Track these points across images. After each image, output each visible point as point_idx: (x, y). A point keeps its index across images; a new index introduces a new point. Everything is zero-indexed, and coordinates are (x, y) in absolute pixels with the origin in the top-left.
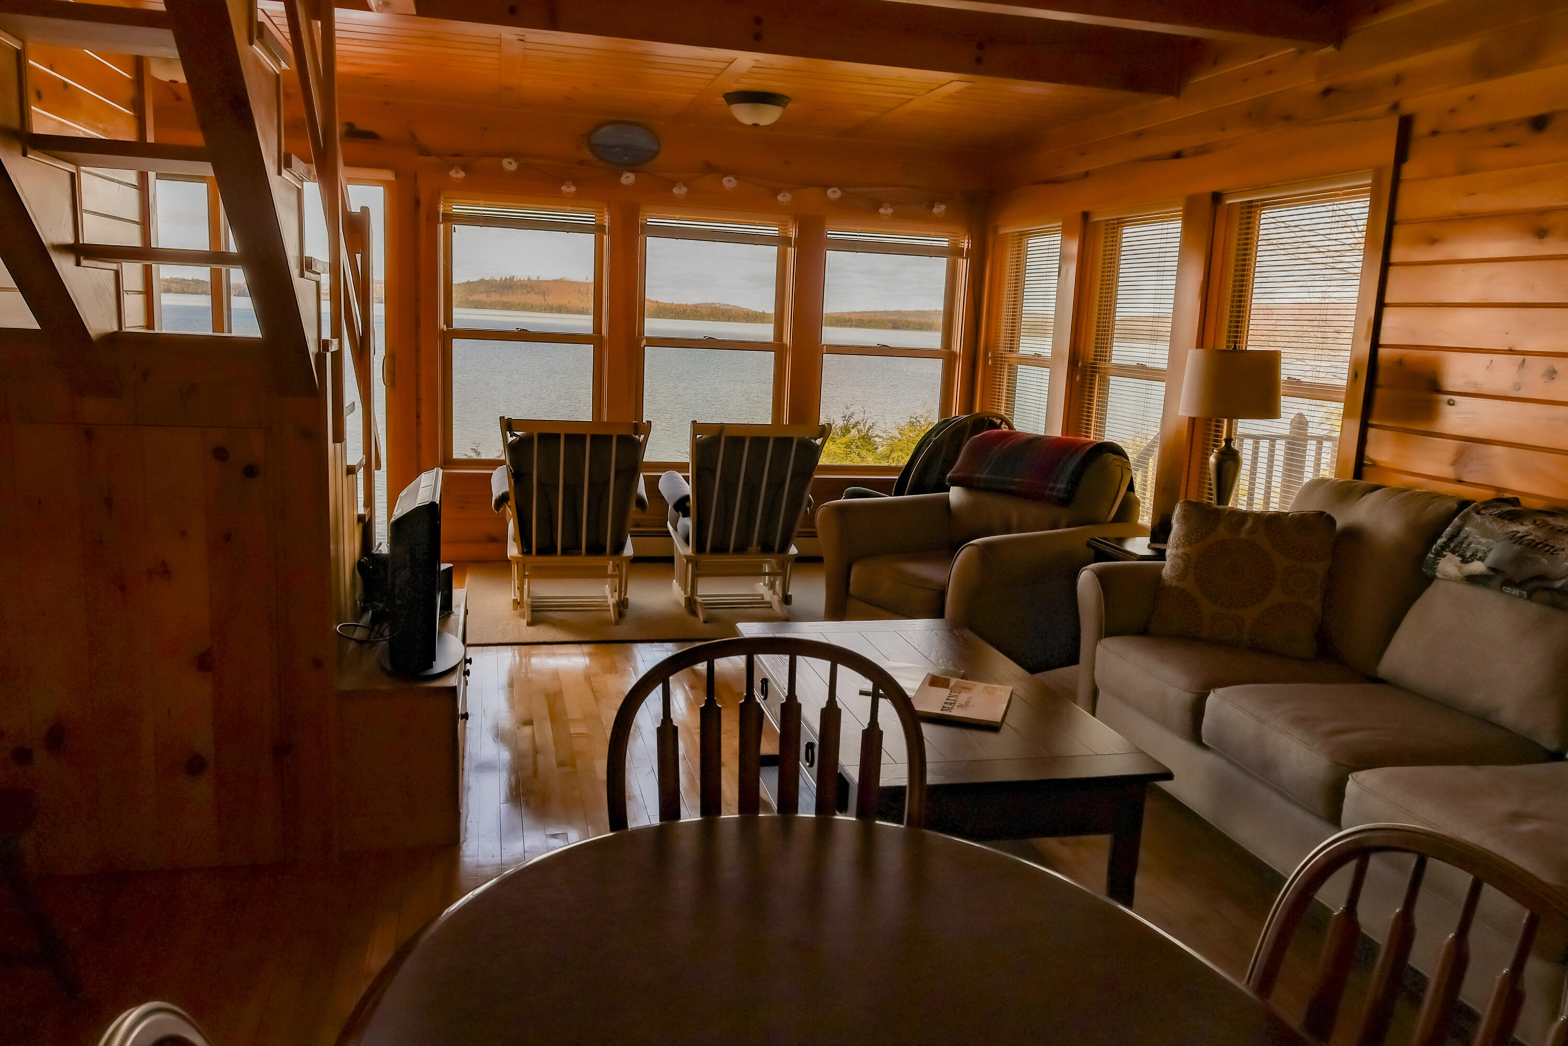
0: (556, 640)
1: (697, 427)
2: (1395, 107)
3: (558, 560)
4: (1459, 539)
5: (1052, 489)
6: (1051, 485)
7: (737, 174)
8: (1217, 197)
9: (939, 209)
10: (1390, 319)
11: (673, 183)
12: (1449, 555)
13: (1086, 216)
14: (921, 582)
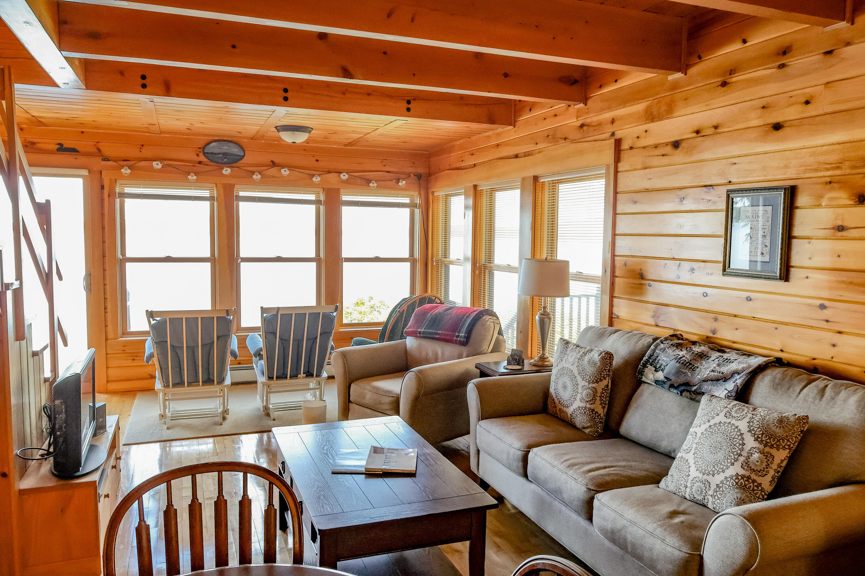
0: (183, 437)
1: (263, 310)
2: (613, 134)
3: (185, 389)
4: (653, 357)
5: (458, 336)
6: (457, 334)
7: (290, 167)
8: (536, 178)
9: (402, 184)
10: (620, 242)
11: (253, 173)
12: (650, 366)
13: (475, 187)
14: (387, 393)
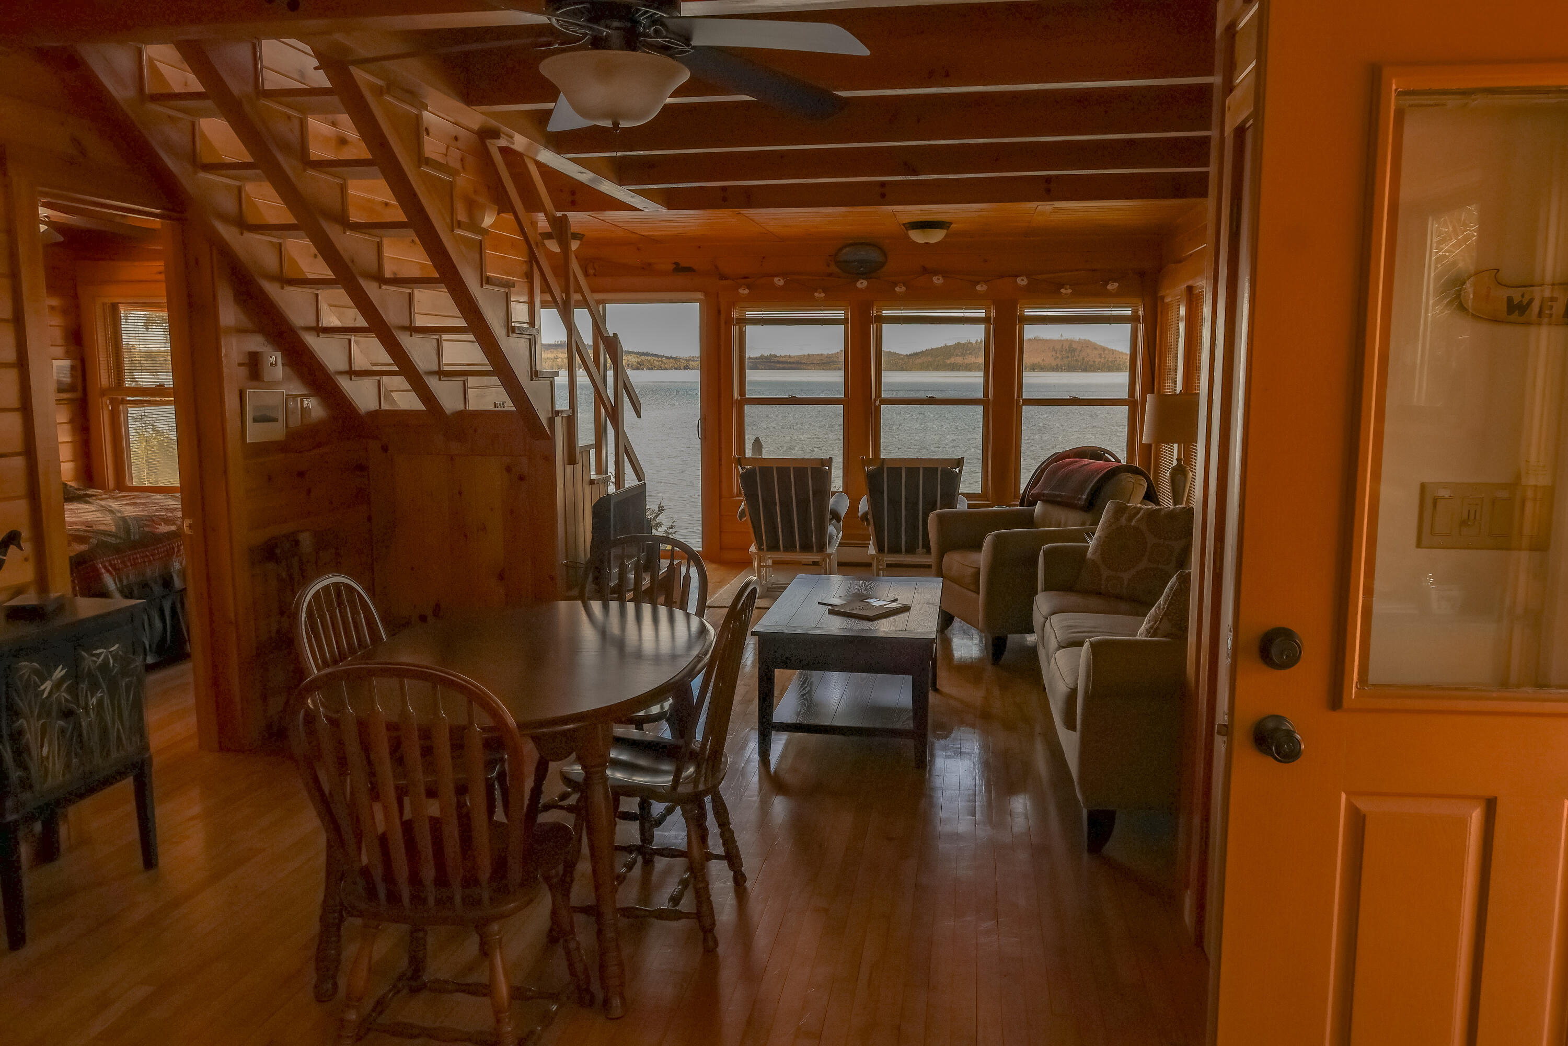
3: (781, 555)
5: (1079, 499)
6: (1079, 496)
7: (941, 273)
9: (1112, 286)
11: (895, 284)
13: (1190, 289)
